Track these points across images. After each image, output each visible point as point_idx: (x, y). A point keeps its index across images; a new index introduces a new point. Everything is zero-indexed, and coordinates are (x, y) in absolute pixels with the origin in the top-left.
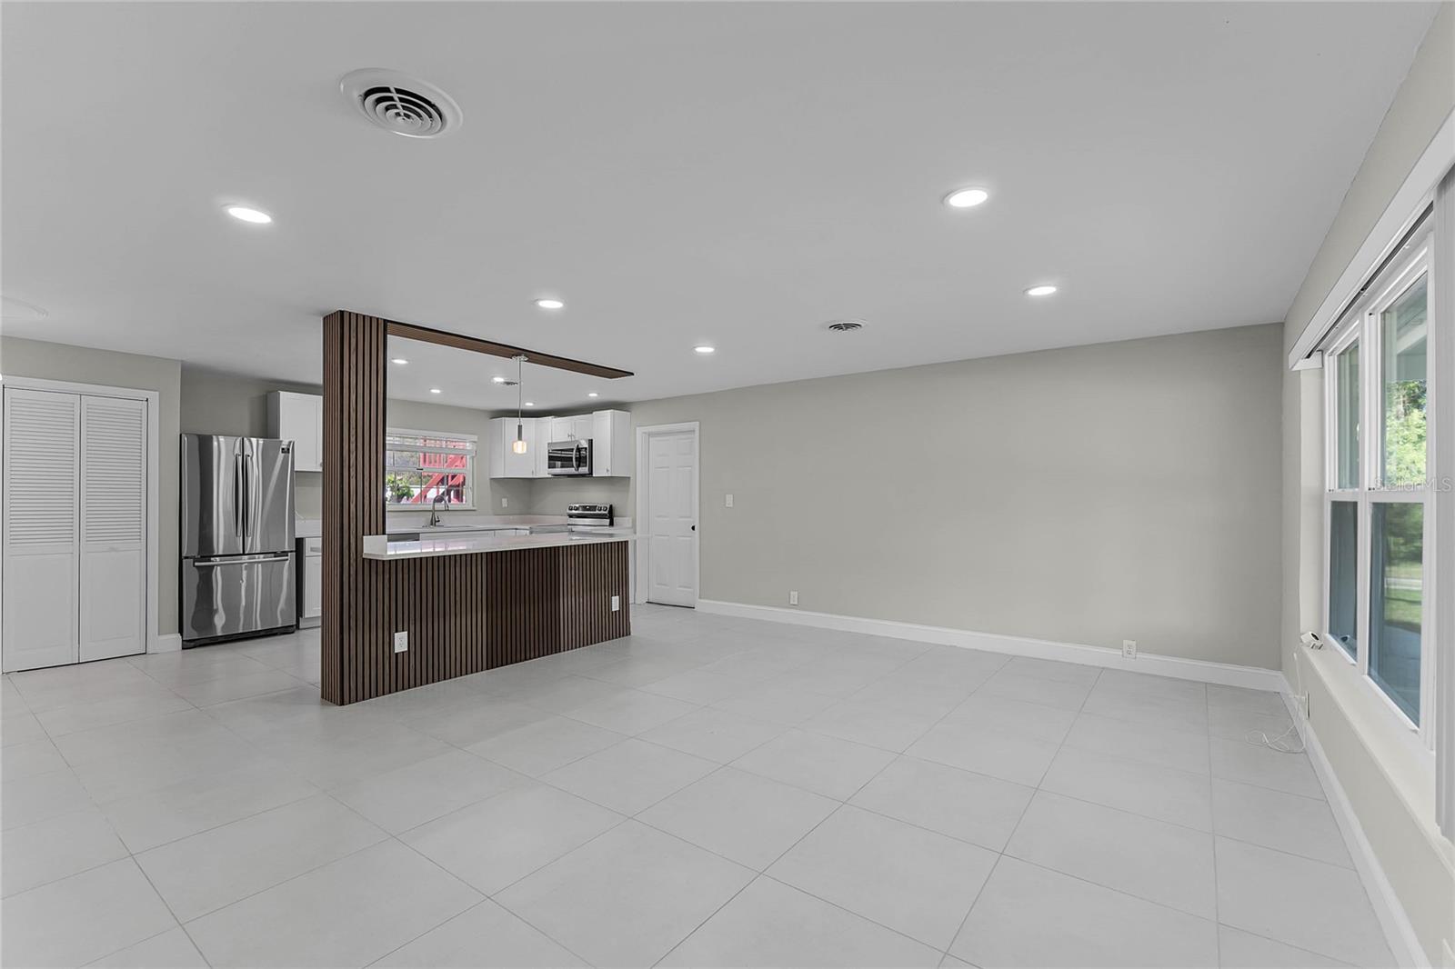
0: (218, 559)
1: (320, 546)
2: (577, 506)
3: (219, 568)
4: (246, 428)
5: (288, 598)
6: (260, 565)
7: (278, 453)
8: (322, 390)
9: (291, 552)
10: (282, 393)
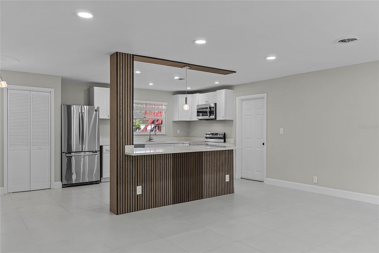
0: (73, 153)
1: (109, 149)
2: (210, 133)
3: (74, 157)
4: (83, 102)
5: (97, 169)
6: (87, 156)
7: (94, 111)
8: (110, 86)
9: (98, 151)
10: (95, 87)
